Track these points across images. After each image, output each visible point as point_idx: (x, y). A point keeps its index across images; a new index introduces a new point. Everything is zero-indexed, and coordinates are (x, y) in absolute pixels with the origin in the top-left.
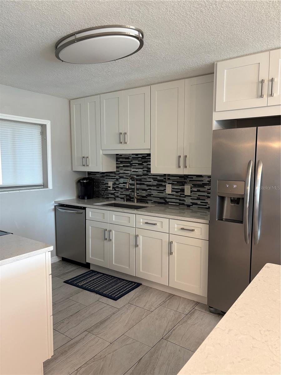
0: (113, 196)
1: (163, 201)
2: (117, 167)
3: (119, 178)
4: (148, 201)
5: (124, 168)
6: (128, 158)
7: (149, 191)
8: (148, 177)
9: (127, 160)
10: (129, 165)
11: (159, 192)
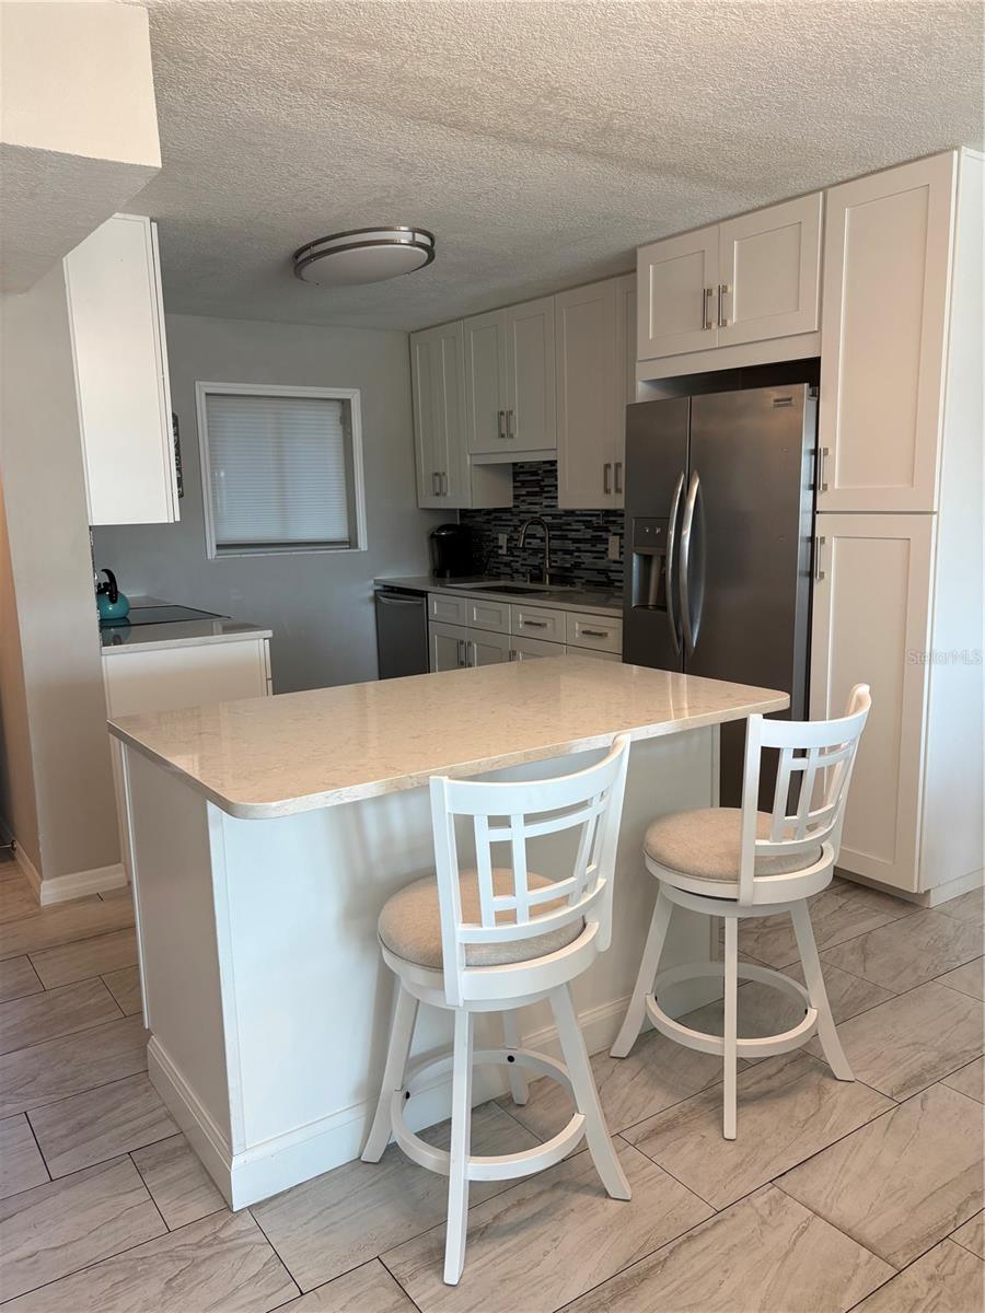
0: (508, 570)
1: (602, 578)
2: (516, 497)
3: (519, 523)
4: (576, 580)
5: (530, 499)
6: (535, 473)
7: (576, 554)
8: (577, 518)
9: (534, 478)
10: (537, 489)
11: (595, 555)
